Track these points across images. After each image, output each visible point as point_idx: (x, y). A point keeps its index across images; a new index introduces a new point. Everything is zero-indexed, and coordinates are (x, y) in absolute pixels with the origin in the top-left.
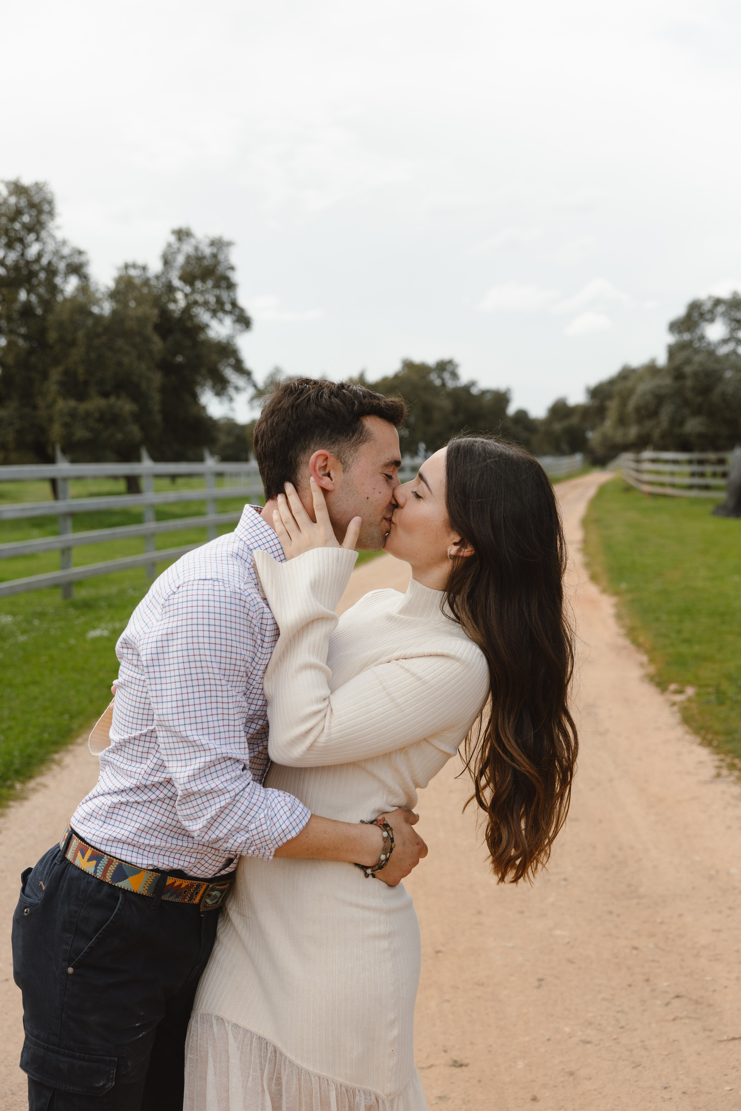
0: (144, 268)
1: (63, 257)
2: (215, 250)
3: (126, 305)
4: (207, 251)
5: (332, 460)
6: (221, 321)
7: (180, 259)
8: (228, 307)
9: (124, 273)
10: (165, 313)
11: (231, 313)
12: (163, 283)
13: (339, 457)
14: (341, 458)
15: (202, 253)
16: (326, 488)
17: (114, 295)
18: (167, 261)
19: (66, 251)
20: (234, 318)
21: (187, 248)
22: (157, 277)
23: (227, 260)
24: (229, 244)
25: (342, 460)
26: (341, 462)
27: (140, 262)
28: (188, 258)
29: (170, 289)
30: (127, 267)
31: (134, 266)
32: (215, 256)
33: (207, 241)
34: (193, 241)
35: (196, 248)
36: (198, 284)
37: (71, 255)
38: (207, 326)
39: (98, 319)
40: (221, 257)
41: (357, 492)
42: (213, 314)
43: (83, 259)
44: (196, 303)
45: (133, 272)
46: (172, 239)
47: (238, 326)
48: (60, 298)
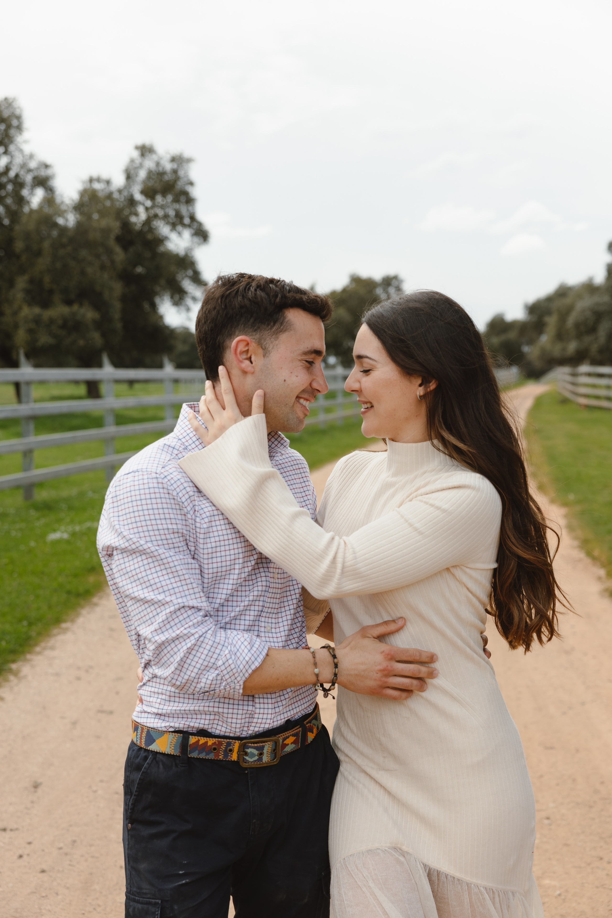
0: (108, 182)
1: (30, 171)
2: (175, 166)
3: (89, 217)
4: (168, 167)
5: (253, 346)
6: (180, 234)
7: (142, 174)
8: (187, 221)
9: (88, 186)
10: (126, 225)
11: (189, 226)
12: (125, 197)
13: (260, 344)
14: (262, 345)
15: (163, 168)
16: (245, 370)
17: (79, 207)
18: (129, 176)
19: (33, 165)
20: (193, 231)
21: (149, 164)
22: (120, 191)
23: (187, 176)
24: (189, 160)
25: (263, 346)
26: (262, 348)
27: (105, 176)
28: (150, 173)
29: (132, 202)
30: (91, 180)
31: (99, 180)
32: (175, 172)
33: (168, 157)
34: (155, 157)
35: (158, 164)
36: (159, 199)
37: (38, 169)
38: (166, 238)
39: (63, 230)
40: (181, 173)
41: (275, 375)
42: (173, 227)
43: (49, 172)
44: (156, 216)
45: (97, 186)
46: (136, 154)
47: (196, 239)
48: (26, 210)
